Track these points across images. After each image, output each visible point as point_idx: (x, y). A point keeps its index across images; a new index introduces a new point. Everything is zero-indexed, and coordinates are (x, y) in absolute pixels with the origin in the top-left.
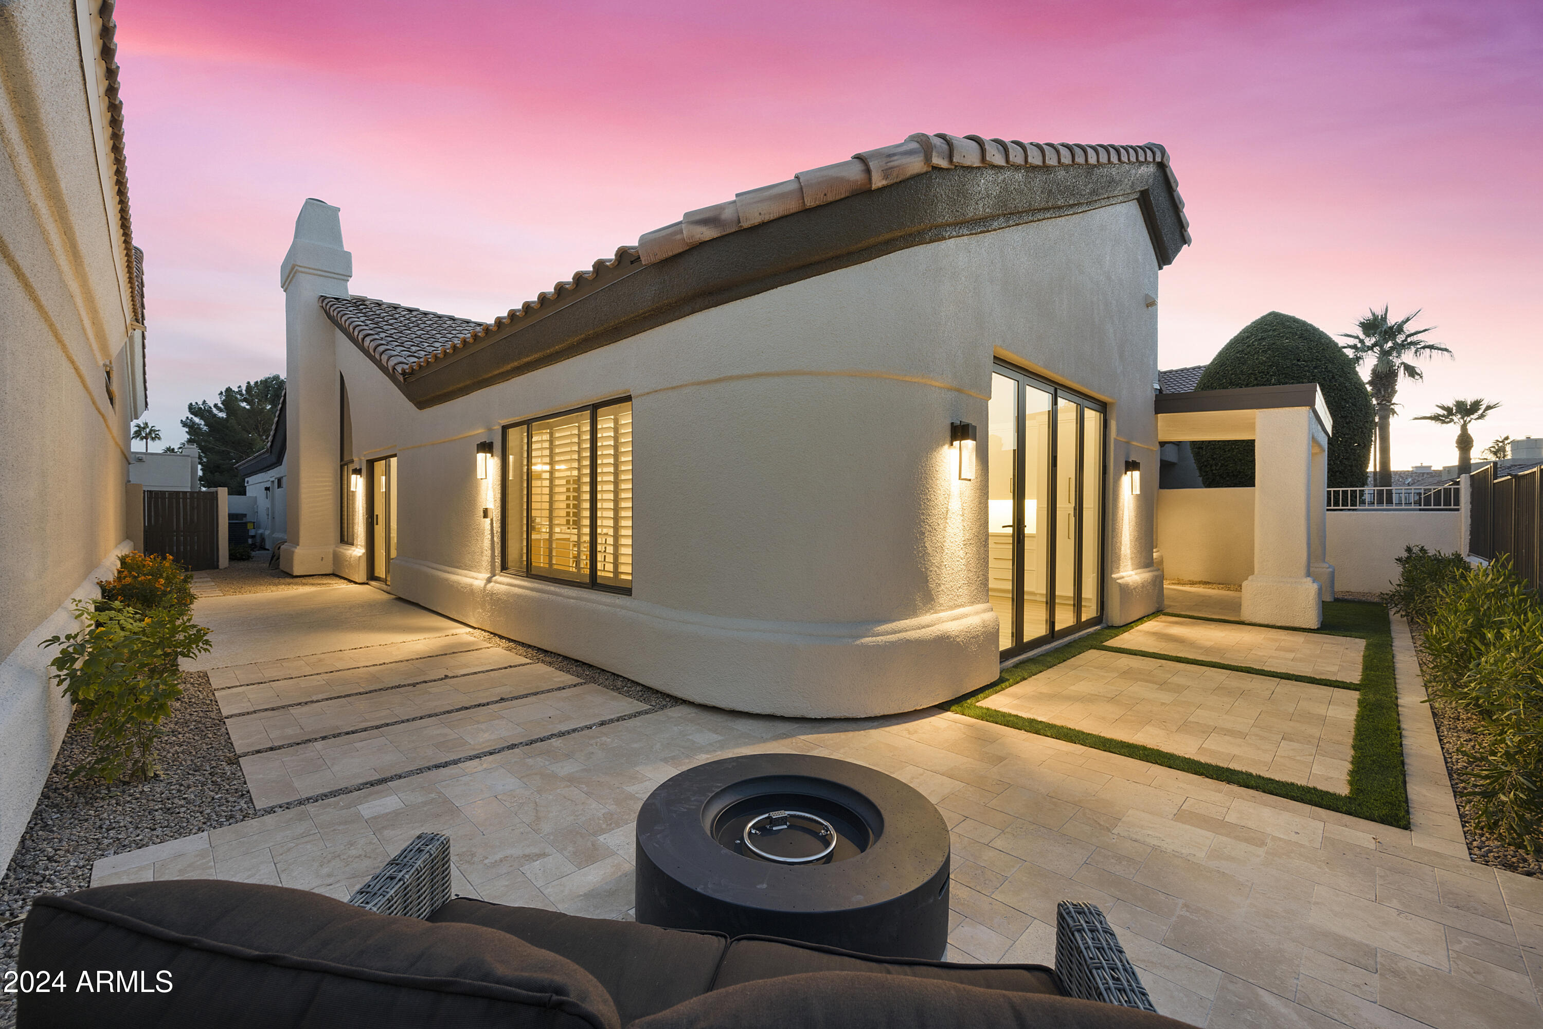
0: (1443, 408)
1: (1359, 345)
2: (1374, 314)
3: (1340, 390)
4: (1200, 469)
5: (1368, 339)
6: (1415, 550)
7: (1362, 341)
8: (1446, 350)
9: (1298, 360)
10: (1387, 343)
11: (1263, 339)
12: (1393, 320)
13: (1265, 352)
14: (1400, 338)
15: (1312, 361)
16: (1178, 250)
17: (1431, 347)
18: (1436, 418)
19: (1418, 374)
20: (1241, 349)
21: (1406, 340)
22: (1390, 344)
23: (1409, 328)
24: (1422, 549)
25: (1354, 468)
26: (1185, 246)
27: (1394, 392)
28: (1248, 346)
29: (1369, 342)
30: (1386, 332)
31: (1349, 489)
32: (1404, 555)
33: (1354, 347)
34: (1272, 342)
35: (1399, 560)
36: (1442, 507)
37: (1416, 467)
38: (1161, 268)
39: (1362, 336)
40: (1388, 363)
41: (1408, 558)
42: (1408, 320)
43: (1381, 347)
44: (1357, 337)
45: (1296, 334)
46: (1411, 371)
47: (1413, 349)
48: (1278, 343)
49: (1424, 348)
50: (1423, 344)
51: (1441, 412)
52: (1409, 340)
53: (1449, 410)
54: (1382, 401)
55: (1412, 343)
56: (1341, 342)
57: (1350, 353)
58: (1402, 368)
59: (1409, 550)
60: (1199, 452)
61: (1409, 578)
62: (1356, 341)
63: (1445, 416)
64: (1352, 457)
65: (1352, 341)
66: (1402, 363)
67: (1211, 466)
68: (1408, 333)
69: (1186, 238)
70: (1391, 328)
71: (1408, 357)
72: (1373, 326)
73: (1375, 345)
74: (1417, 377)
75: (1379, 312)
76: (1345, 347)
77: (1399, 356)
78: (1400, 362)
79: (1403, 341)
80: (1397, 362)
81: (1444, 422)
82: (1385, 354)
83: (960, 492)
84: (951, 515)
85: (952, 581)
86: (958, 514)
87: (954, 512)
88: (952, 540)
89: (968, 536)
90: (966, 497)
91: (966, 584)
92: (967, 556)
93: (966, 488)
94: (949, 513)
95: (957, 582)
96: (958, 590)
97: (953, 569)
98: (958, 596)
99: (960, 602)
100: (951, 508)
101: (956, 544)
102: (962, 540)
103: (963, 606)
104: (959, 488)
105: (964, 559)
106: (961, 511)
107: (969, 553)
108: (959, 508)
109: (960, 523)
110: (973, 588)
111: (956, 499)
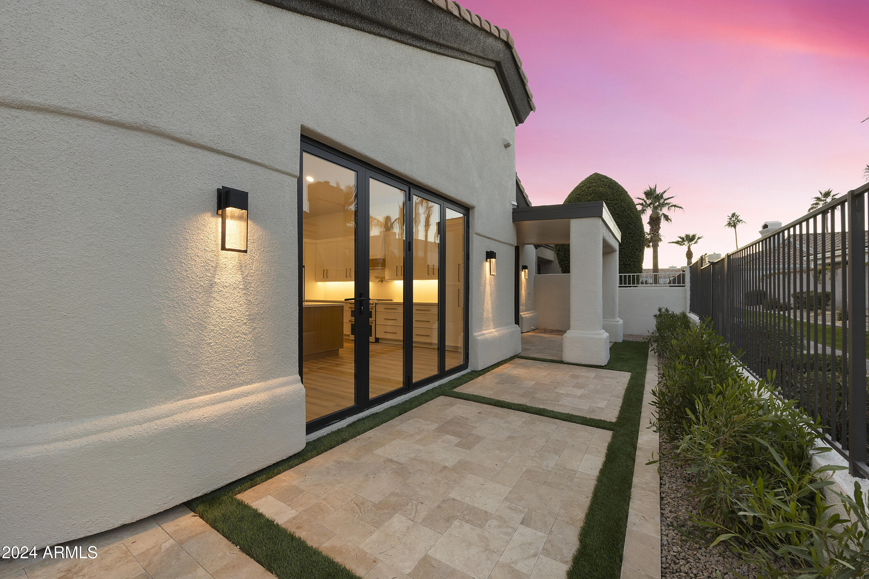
0: (680, 238)
1: (644, 204)
2: (650, 188)
3: (628, 218)
4: (559, 263)
5: (648, 201)
6: (663, 310)
7: (645, 202)
8: (681, 208)
9: (607, 200)
10: (656, 203)
11: (590, 187)
12: (659, 191)
13: (590, 194)
14: (662, 201)
15: (614, 201)
16: (527, 114)
17: (675, 206)
18: (677, 243)
19: (670, 220)
20: (579, 193)
21: (664, 202)
22: (657, 204)
23: (665, 196)
24: (667, 310)
25: (636, 263)
26: (532, 112)
27: (659, 228)
28: (582, 191)
29: (648, 202)
30: (655, 197)
31: (631, 274)
32: (658, 313)
33: (642, 204)
34: (594, 189)
35: (655, 316)
36: (677, 285)
37: (670, 267)
38: (517, 125)
39: (645, 199)
40: (656, 213)
41: (659, 315)
42: (665, 192)
43: (654, 205)
44: (643, 200)
45: (606, 185)
46: (667, 218)
47: (667, 206)
48: (597, 189)
49: (672, 206)
50: (671, 204)
51: (680, 240)
52: (665, 202)
53: (683, 239)
54: (654, 232)
55: (667, 204)
56: (636, 201)
57: (639, 208)
58: (663, 216)
59: (660, 310)
60: (558, 253)
61: (659, 328)
62: (643, 202)
63: (680, 242)
64: (634, 256)
65: (641, 202)
66: (663, 214)
67: (565, 261)
68: (665, 198)
69: (532, 107)
70: (658, 195)
71: (665, 210)
72: (650, 194)
73: (651, 204)
74: (669, 221)
75: (653, 187)
76: (638, 204)
77: (661, 210)
78: (662, 213)
79: (663, 202)
80: (661, 213)
81: (681, 245)
82: (655, 208)
83: (238, 264)
84: (220, 289)
85: (223, 359)
86: (236, 288)
87: (225, 286)
88: (224, 316)
89: (257, 310)
90: (252, 269)
91: (253, 360)
92: (256, 331)
93: (251, 261)
94: (216, 286)
95: (236, 359)
96: (237, 367)
97: (227, 347)
98: (237, 374)
99: (241, 380)
100: (219, 281)
101: (233, 319)
102: (245, 315)
103: (247, 383)
104: (237, 260)
105: (250, 334)
106: (243, 284)
107: (259, 328)
108: (239, 282)
109: (241, 297)
110: (268, 363)
111: (230, 271)
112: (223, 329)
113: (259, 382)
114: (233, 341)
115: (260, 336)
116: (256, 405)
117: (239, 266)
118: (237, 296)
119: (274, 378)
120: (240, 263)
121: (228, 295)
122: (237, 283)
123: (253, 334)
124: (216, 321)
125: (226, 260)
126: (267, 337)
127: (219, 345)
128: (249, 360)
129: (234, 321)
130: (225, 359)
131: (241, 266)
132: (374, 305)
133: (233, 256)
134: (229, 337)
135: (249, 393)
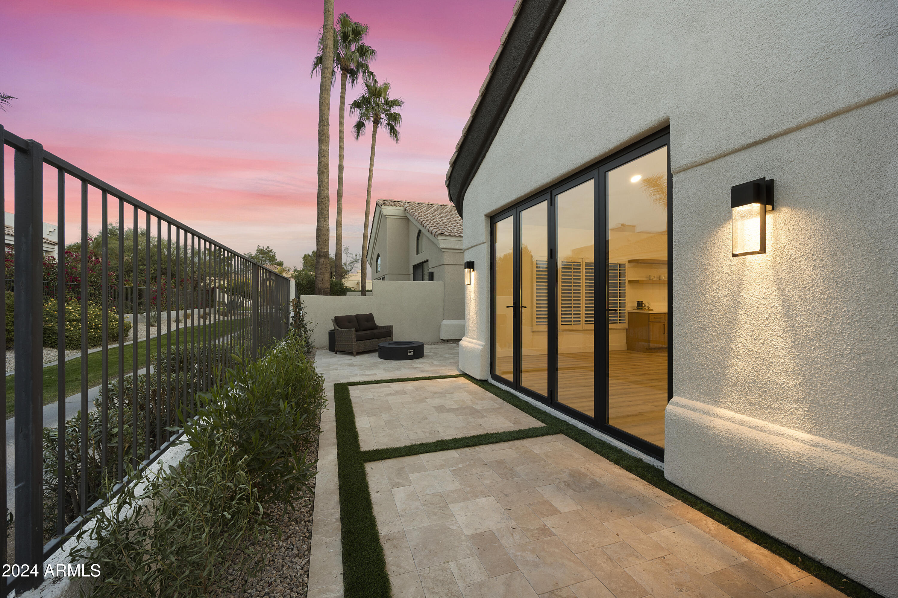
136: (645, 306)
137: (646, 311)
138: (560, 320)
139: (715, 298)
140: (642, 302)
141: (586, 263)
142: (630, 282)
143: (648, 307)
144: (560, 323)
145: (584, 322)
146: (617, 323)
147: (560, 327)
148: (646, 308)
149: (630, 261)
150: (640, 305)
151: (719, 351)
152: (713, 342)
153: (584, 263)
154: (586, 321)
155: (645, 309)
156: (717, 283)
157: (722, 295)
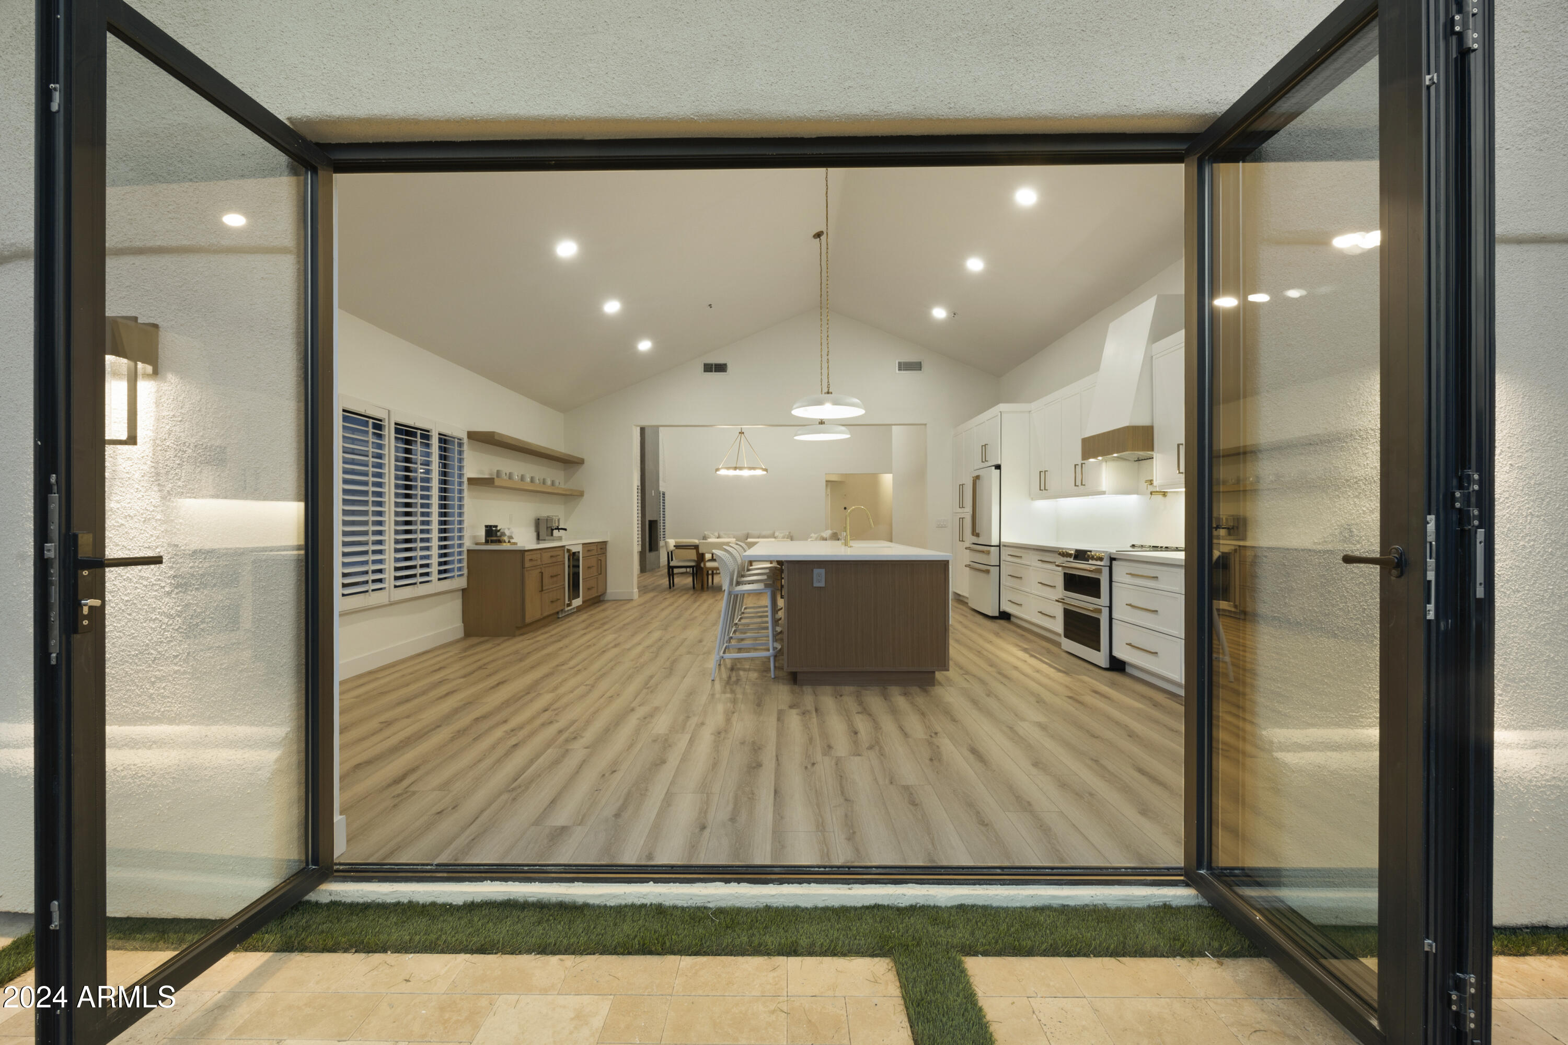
83: (153, 470)
84: (120, 521)
85: (127, 662)
86: (149, 519)
87: (129, 516)
88: (128, 575)
89: (191, 568)
90: (179, 479)
91: (185, 673)
92: (191, 612)
93: (178, 462)
94: (113, 516)
95: (150, 666)
96: (153, 683)
97: (133, 638)
98: (150, 696)
99: (159, 711)
100: (119, 506)
101: (145, 583)
102: (167, 575)
103: (172, 721)
104: (149, 462)
105: (179, 616)
106: (162, 511)
107: (197, 605)
108: (154, 506)
109: (158, 537)
110: (214, 686)
111: (137, 486)
112: (127, 601)
113: (194, 724)
114: (144, 628)
115: (197, 624)
116: (144, 773)
117: (153, 474)
118: (152, 535)
119: (226, 721)
120: (156, 468)
121: (133, 533)
122: (152, 508)
123: (185, 617)
124: (114, 585)
125: (130, 463)
126: (212, 627)
127: (120, 632)
128: (176, 672)
129: (146, 586)
130: (131, 661)
131: (158, 474)
132: (1106, 562)
133: (143, 455)
134: (137, 617)
135: (155, 742)
136: (503, 534)
137: (505, 546)
138: (338, 580)
139: (1351, 515)
140: (496, 526)
141: (396, 424)
142: (469, 480)
143: (511, 537)
144: (338, 590)
145: (393, 583)
146: (453, 577)
147: (340, 604)
148: (506, 539)
149: (472, 435)
150: (492, 533)
151: (1358, 619)
152: (1346, 603)
153: (393, 426)
154: (396, 578)
155: (505, 542)
156: (1356, 486)
157: (1364, 509)
